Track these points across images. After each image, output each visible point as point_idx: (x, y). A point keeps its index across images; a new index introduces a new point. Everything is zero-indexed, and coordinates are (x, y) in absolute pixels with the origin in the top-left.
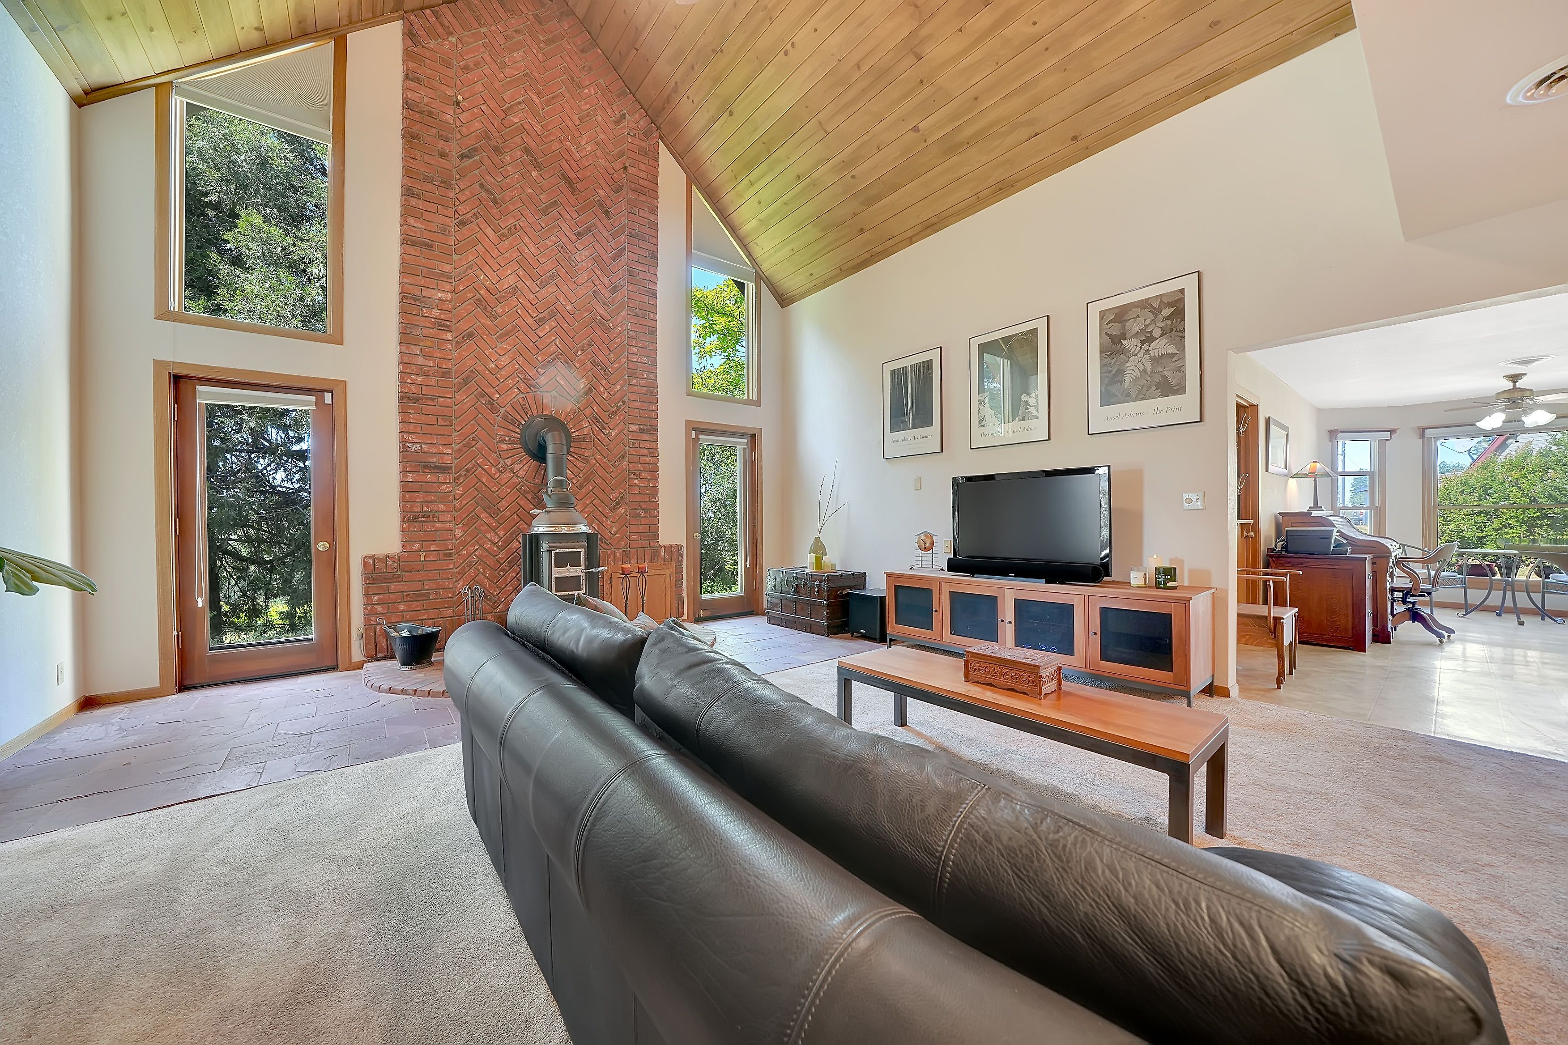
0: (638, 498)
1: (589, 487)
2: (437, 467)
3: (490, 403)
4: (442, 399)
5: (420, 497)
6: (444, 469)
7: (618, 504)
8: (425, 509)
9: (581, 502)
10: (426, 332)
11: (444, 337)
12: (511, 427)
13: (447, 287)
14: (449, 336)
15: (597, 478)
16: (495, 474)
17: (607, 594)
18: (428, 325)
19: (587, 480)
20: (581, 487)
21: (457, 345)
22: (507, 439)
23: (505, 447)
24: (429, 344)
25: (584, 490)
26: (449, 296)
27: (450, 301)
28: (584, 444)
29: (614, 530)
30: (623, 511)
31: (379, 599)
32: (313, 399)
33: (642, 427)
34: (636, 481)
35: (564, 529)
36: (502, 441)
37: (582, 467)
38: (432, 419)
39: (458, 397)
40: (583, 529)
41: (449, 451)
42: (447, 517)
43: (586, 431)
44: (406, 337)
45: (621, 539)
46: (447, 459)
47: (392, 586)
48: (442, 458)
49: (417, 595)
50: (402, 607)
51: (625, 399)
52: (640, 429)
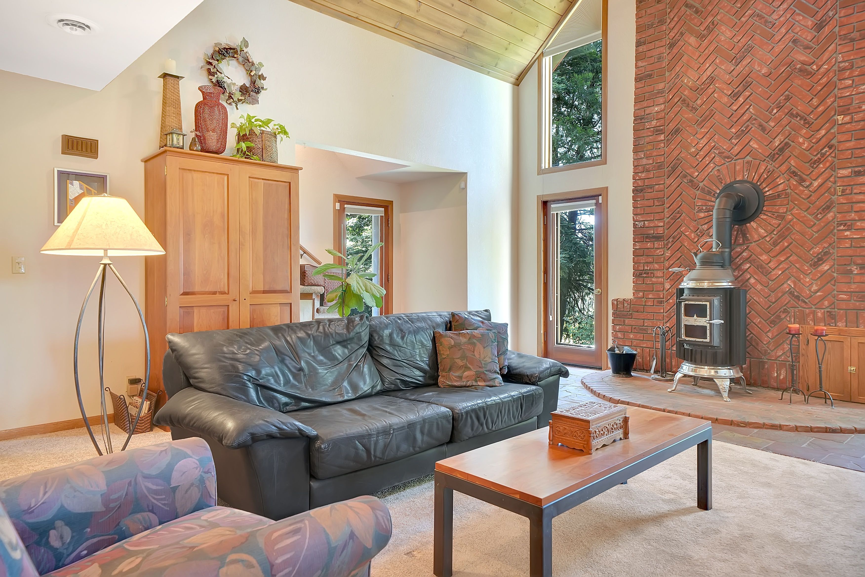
0: (850, 252)
1: (784, 244)
2: (654, 237)
3: (691, 181)
4: (657, 186)
5: (643, 259)
6: (658, 238)
7: (820, 260)
8: (646, 268)
9: (775, 259)
10: (647, 139)
11: (659, 139)
12: (708, 197)
13: (661, 100)
14: (662, 137)
15: (794, 234)
16: (694, 239)
17: (803, 355)
18: (650, 134)
19: (783, 237)
20: (775, 244)
21: (668, 142)
22: (704, 208)
23: (702, 215)
24: (649, 147)
25: (778, 248)
26: (663, 106)
27: (663, 110)
28: (779, 201)
29: (815, 288)
30: (826, 268)
31: (619, 328)
32: (594, 201)
33: (856, 169)
34: (847, 233)
35: (705, 285)
36: (700, 211)
37: (775, 224)
38: (650, 203)
39: (668, 182)
40: (725, 284)
41: (662, 224)
42: (659, 274)
43: (781, 188)
44: (637, 148)
45: (823, 298)
46: (660, 231)
47: (627, 321)
48: (657, 230)
49: (641, 329)
50: (632, 336)
51: (834, 142)
52: (855, 172)
